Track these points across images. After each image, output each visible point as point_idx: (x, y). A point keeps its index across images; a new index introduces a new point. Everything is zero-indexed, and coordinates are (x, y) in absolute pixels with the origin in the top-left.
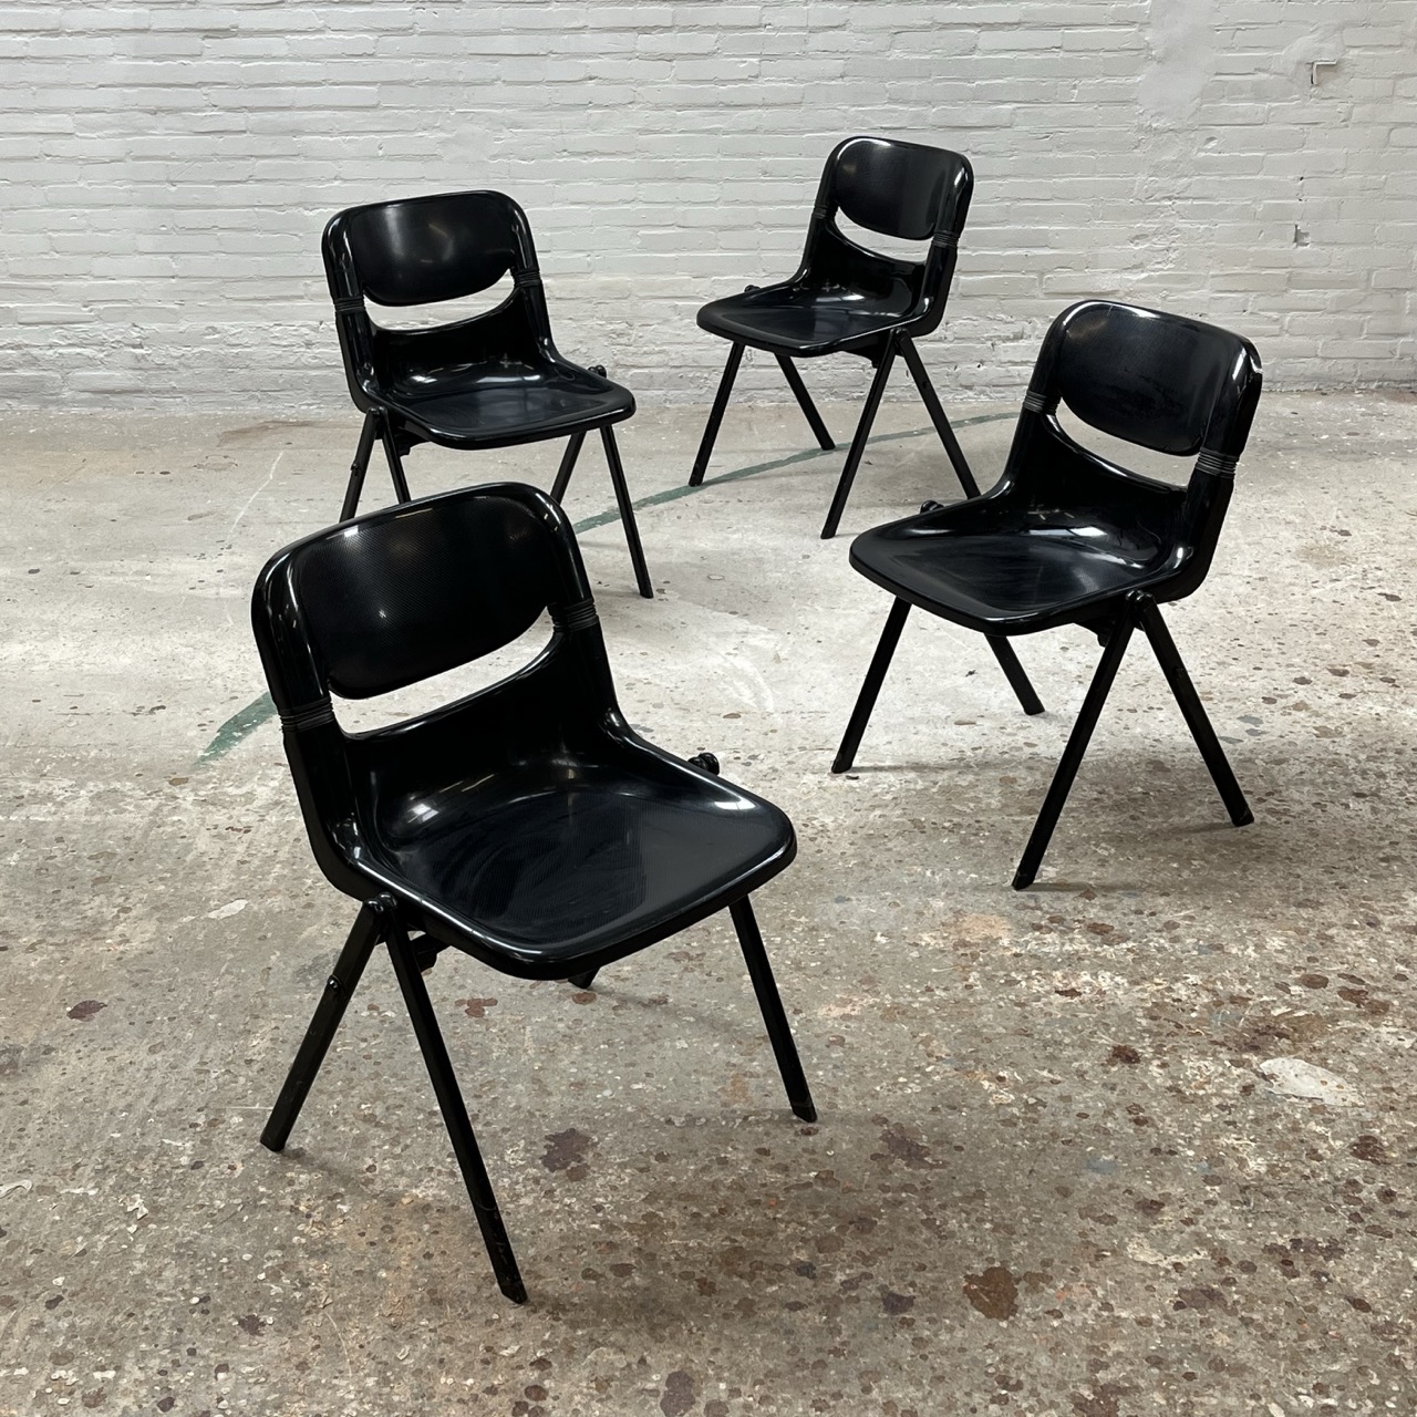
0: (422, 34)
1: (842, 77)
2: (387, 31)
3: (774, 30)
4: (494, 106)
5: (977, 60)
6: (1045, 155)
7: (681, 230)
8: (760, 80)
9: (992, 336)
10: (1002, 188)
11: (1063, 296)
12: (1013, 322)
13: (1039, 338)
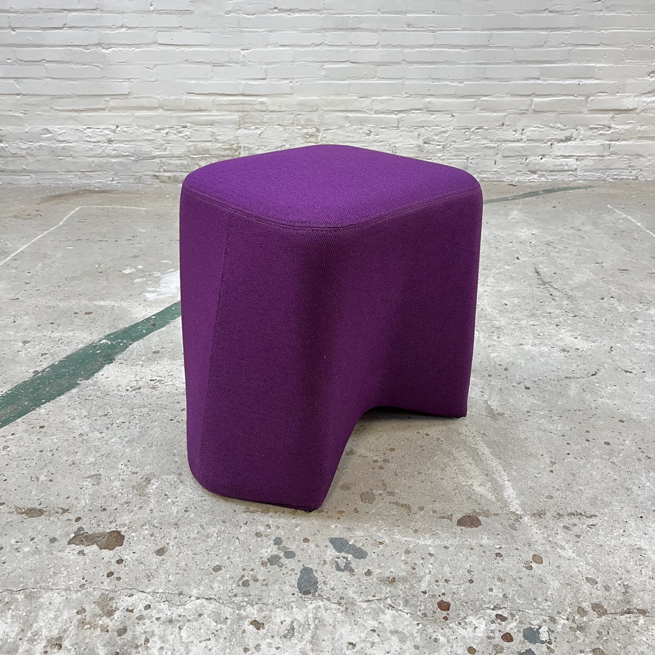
7: (352, 65)
9: (551, 139)
10: (566, 37)
11: (600, 112)
12: (565, 130)
13: (582, 140)
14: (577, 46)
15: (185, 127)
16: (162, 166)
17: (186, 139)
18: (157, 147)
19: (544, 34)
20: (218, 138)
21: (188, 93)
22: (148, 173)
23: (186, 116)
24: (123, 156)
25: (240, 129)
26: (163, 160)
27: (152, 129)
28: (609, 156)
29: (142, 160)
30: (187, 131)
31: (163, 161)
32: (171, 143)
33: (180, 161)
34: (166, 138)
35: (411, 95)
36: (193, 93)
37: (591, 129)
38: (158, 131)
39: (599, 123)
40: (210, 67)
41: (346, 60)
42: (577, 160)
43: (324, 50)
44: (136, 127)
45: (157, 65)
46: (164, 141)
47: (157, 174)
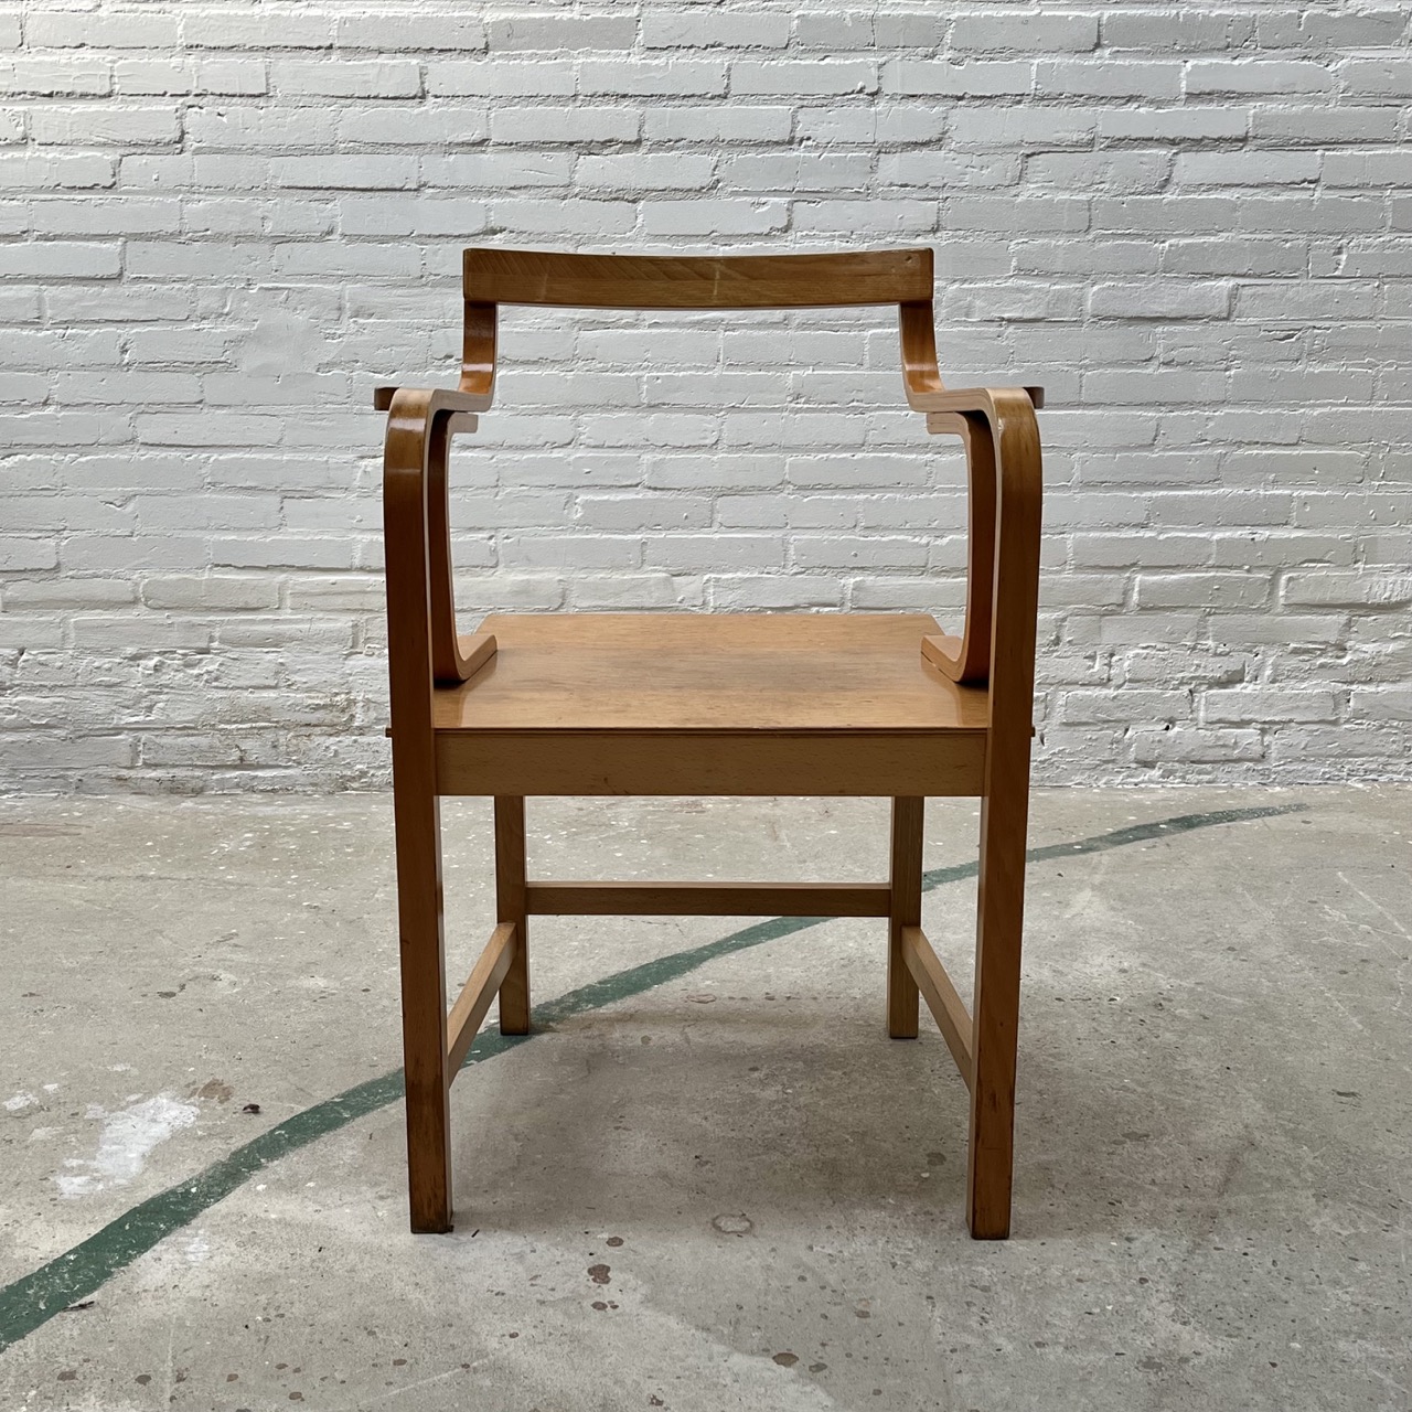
0: (198, 152)
1: (934, 231)
2: (136, 146)
3: (817, 147)
4: (325, 278)
5: (1171, 203)
6: (1287, 368)
7: (651, 494)
8: (791, 235)
9: (1193, 678)
10: (1211, 424)
11: (1315, 610)
12: (1227, 654)
13: (1273, 682)
14: (1239, 447)
15: (206, 651)
16: (138, 753)
17: (207, 681)
18: (127, 703)
19: (1152, 418)
20: (294, 678)
21: (217, 565)
22: (101, 770)
23: (210, 625)
24: (35, 726)
25: (354, 657)
26: (144, 736)
27: (114, 656)
28: (1347, 721)
29: (84, 736)
30: (212, 662)
31: (143, 740)
32: (167, 693)
33: (191, 739)
34: (152, 680)
35: (808, 569)
36: (230, 565)
37: (1296, 652)
38: (131, 663)
39: (1314, 637)
40: (275, 499)
41: (635, 483)
42: (1263, 732)
43: (576, 458)
44: (70, 652)
45: (135, 495)
46: (147, 686)
47: (124, 773)
